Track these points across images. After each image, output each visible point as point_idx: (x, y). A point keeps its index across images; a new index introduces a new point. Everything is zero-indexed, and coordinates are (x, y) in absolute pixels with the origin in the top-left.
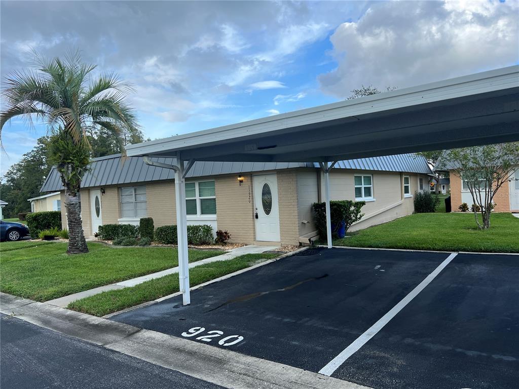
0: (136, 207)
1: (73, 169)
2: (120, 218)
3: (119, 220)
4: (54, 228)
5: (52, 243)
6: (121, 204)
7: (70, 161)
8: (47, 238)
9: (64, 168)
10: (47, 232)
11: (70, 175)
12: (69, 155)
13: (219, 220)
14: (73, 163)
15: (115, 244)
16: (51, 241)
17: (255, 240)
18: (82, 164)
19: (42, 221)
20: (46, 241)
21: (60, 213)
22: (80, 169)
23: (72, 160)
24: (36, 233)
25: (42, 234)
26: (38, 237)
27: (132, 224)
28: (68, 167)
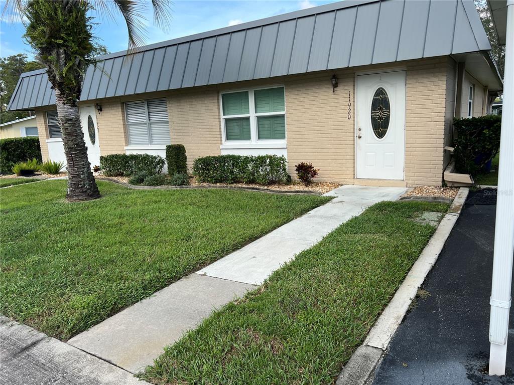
0: (150, 130)
1: (68, 58)
2: (126, 146)
3: (126, 148)
4: (32, 161)
5: (33, 181)
6: (126, 126)
7: (61, 42)
8: (24, 173)
9: (51, 55)
10: (24, 165)
11: (65, 69)
12: (58, 31)
13: (292, 147)
14: (67, 46)
15: (132, 182)
16: (31, 178)
17: (354, 178)
18: (83, 48)
19: (14, 151)
20: (25, 178)
21: (38, 141)
22: (79, 57)
23: (65, 41)
24: (8, 167)
25: (16, 168)
26: (11, 172)
27: (150, 153)
28: (58, 55)
